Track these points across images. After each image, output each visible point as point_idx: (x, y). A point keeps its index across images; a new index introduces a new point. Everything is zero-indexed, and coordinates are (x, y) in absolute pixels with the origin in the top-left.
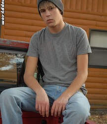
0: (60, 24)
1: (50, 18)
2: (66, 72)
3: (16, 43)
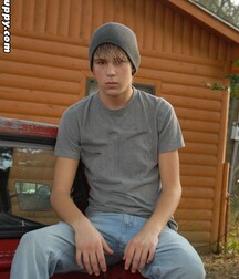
0: (126, 92)
1: (115, 80)
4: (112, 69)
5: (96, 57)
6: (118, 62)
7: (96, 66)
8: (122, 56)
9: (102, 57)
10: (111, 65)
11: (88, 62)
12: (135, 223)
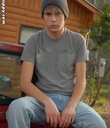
0: (61, 30)
1: (56, 24)
2: (65, 80)
3: (9, 45)
4: (54, 18)
5: (45, 12)
6: (57, 14)
7: (45, 16)
8: (59, 11)
9: (49, 11)
10: (53, 16)
11: (41, 15)
12: (65, 100)
